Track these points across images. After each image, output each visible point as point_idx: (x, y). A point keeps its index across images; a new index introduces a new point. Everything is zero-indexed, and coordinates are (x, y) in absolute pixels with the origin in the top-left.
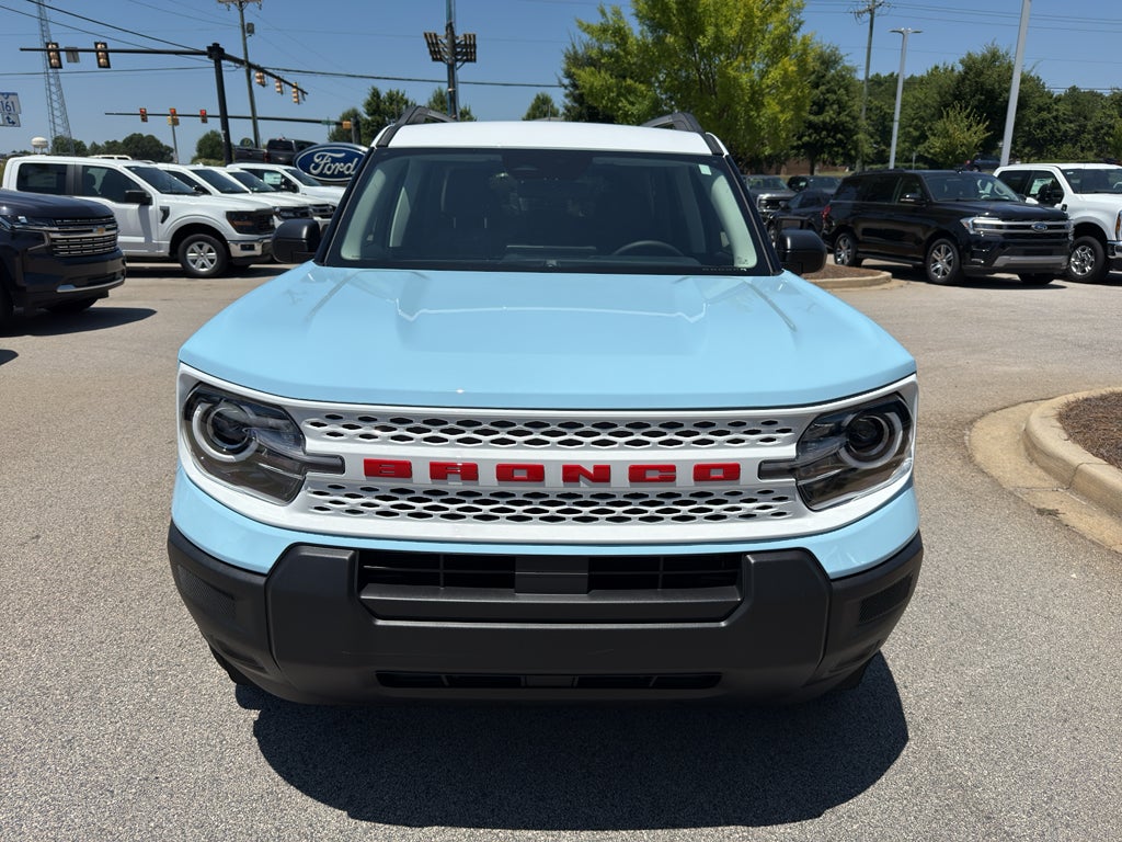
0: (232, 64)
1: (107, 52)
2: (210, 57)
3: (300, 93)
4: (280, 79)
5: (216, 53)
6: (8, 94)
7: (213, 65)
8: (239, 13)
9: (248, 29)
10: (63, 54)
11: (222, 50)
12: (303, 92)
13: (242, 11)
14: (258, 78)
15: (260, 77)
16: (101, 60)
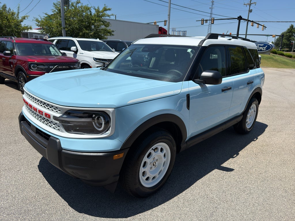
0: (243, 21)
1: (214, 20)
2: (238, 19)
3: (264, 27)
4: (258, 24)
5: (240, 18)
6: (185, 31)
7: (238, 21)
8: (249, 7)
9: (250, 11)
10: (204, 21)
11: (242, 17)
12: (265, 27)
13: (250, 7)
14: (251, 24)
15: (252, 24)
16: (212, 22)
